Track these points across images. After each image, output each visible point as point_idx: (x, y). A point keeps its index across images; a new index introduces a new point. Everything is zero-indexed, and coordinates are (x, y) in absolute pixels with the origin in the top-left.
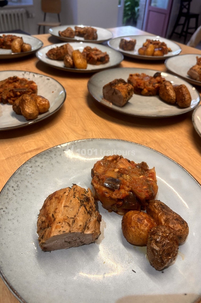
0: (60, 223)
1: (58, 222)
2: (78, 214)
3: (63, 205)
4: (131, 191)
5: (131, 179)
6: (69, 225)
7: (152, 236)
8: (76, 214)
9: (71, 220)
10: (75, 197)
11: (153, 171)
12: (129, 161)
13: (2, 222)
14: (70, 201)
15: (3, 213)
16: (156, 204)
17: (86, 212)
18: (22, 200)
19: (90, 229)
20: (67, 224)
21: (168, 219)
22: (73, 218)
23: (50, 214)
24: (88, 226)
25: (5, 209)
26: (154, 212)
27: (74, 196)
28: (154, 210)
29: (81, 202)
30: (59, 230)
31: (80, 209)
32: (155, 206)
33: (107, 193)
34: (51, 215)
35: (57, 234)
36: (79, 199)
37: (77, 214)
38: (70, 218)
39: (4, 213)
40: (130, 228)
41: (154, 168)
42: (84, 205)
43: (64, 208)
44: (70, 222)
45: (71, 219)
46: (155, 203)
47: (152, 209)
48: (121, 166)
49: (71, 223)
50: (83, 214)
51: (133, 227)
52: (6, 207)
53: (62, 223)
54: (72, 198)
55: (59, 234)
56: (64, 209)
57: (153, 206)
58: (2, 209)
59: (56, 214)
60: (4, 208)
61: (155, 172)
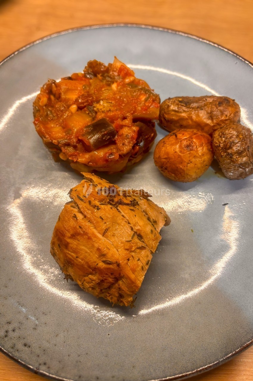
0: (128, 260)
1: (126, 261)
2: (131, 222)
3: (100, 236)
4: (135, 120)
5: (111, 103)
6: (142, 248)
7: (230, 151)
8: (130, 225)
9: (136, 240)
10: (98, 206)
11: (118, 65)
12: (70, 78)
13: (34, 343)
14: (100, 220)
15: (16, 334)
16: (172, 107)
17: (132, 208)
18: (6, 287)
19: (157, 220)
20: (138, 251)
21: (211, 113)
22: (134, 235)
23: (97, 264)
24: (153, 219)
25: (10, 328)
26: (183, 119)
27: (96, 207)
28: (179, 116)
29: (111, 204)
30: (140, 268)
31: (123, 214)
32: (175, 111)
33: (111, 154)
34: (101, 265)
35: (143, 275)
36: (105, 205)
37: (129, 223)
38: (132, 238)
39: (17, 331)
40: (187, 167)
41: (115, 57)
42: (117, 202)
43: (105, 237)
44: (137, 243)
45: (134, 238)
46: (169, 106)
47: (173, 118)
48: (73, 96)
49: (140, 244)
50: (135, 216)
51: (189, 163)
52: (7, 323)
53: (133, 257)
54: (98, 214)
55: (145, 271)
56: (107, 237)
57: (173, 113)
58: (7, 332)
59: (109, 255)
60: (6, 327)
61: (123, 64)
